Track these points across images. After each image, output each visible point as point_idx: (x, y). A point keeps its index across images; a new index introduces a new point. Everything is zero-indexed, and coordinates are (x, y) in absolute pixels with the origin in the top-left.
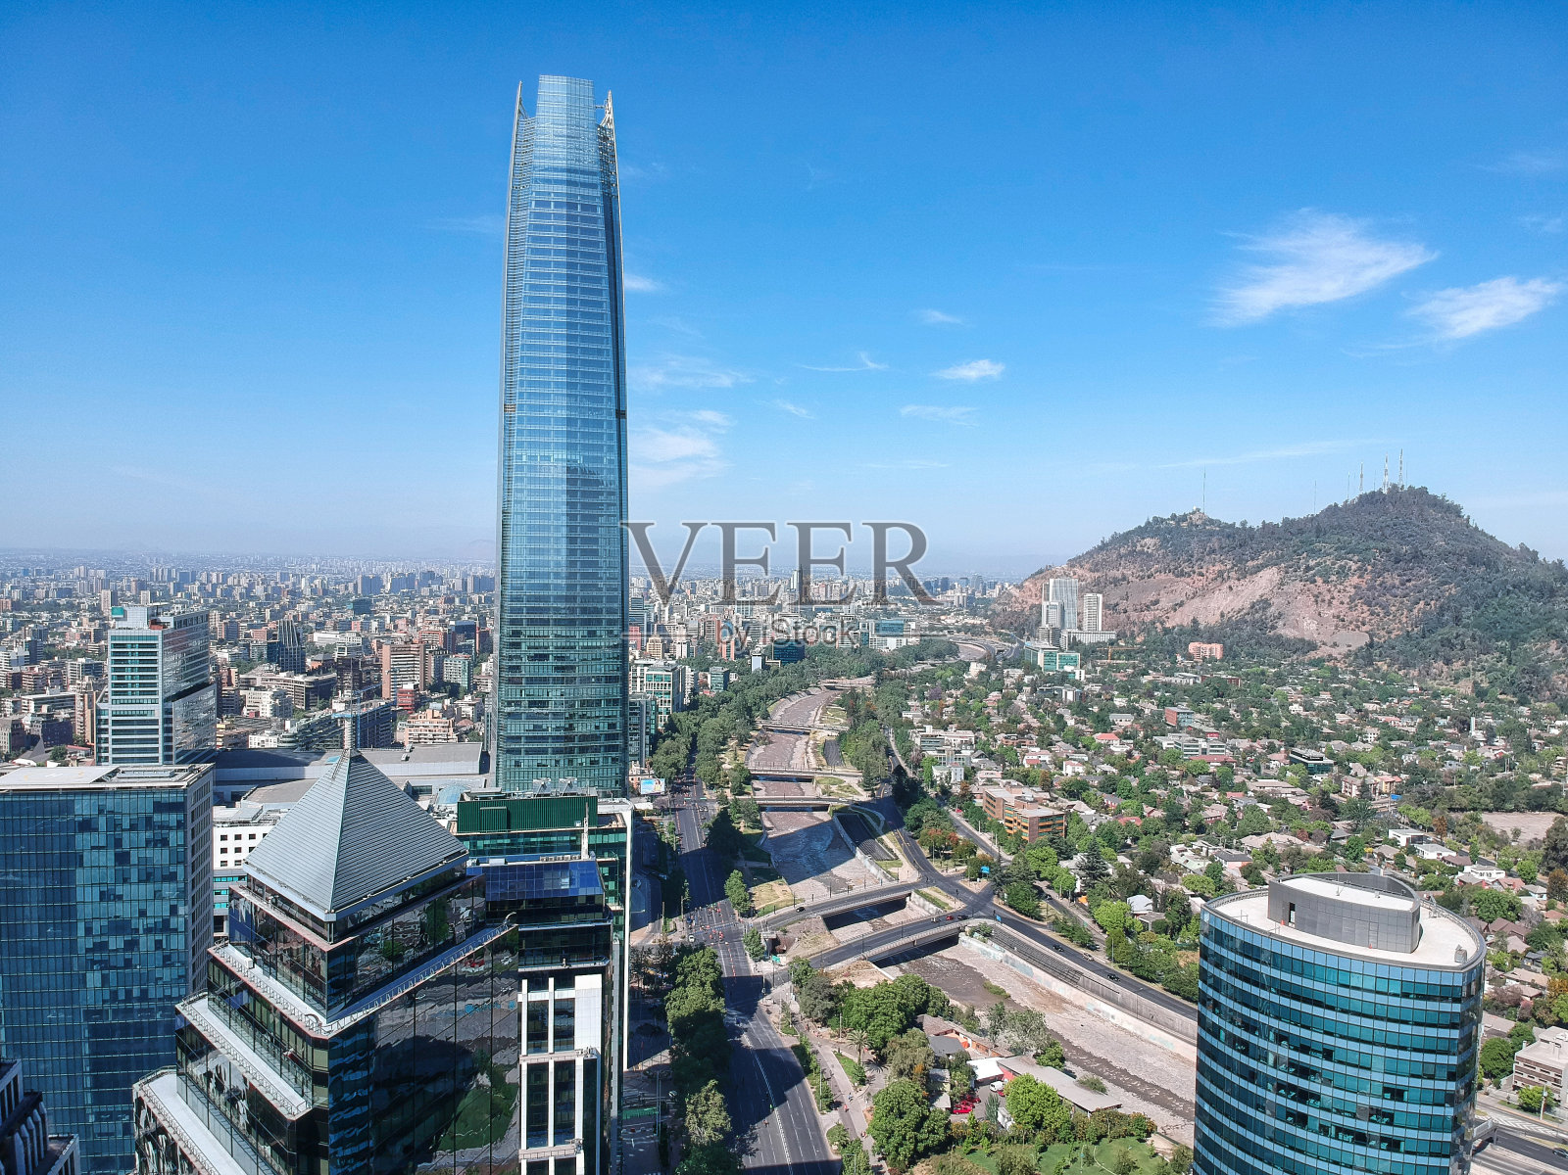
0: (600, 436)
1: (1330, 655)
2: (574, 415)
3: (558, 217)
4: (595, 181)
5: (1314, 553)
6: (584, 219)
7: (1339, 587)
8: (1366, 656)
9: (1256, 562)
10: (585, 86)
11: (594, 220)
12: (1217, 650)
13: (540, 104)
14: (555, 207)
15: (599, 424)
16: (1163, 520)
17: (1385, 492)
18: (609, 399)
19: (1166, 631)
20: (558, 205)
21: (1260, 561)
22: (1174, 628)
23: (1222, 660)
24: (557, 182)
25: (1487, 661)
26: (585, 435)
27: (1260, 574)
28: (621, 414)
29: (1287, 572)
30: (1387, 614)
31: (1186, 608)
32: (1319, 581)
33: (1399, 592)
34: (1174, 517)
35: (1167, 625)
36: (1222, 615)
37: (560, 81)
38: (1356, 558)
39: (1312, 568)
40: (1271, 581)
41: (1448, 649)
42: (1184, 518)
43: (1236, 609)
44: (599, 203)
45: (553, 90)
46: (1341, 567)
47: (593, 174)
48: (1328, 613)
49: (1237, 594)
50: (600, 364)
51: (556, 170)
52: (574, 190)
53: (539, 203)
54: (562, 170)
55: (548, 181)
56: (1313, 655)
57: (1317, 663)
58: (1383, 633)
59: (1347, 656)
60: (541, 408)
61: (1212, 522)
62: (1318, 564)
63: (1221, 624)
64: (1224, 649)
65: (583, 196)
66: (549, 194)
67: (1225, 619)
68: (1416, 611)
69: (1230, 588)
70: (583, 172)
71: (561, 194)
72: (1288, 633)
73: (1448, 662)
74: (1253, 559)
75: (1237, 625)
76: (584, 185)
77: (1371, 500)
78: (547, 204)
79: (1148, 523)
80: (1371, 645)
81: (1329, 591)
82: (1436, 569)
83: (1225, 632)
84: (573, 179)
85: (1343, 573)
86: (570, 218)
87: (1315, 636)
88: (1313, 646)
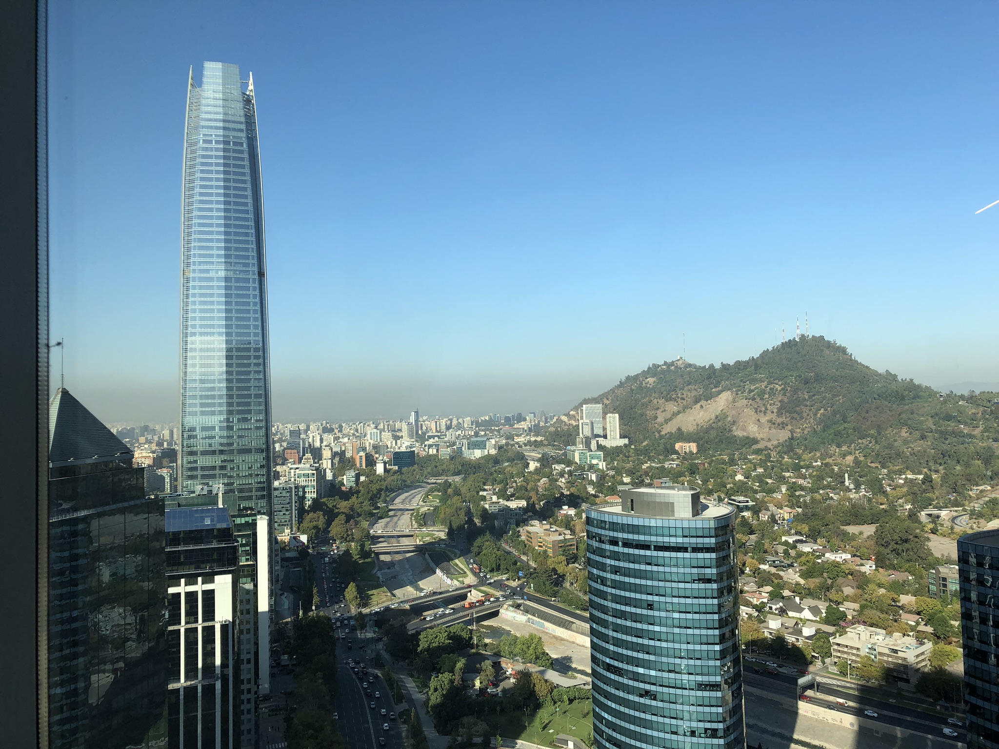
0: (248, 289)
1: (766, 447)
2: (230, 274)
3: (217, 150)
4: (242, 128)
5: (753, 381)
6: (235, 151)
7: (770, 402)
8: (789, 447)
9: (718, 389)
10: (235, 69)
11: (242, 152)
12: (693, 447)
13: (205, 80)
14: (216, 143)
15: (247, 280)
16: (659, 366)
17: (797, 339)
18: (253, 264)
19: (661, 437)
20: (217, 142)
21: (720, 388)
22: (666, 434)
23: (697, 453)
24: (217, 128)
25: (863, 443)
26: (237, 288)
27: (720, 396)
28: (261, 274)
29: (737, 394)
30: (802, 418)
31: (674, 421)
32: (758, 400)
33: (808, 403)
34: (665, 363)
35: (662, 433)
36: (698, 425)
37: (219, 65)
38: (780, 383)
39: (753, 391)
40: (727, 400)
41: (839, 438)
42: (672, 363)
43: (706, 420)
44: (244, 141)
45: (213, 71)
46: (771, 389)
47: (241, 123)
48: (764, 419)
49: (706, 411)
50: (247, 242)
51: (216, 120)
52: (227, 133)
53: (205, 141)
54: (220, 121)
55: (211, 127)
56: (755, 447)
57: (758, 452)
58: (798, 430)
59: (776, 447)
60: (207, 271)
61: (690, 365)
62: (756, 388)
63: (697, 431)
64: (698, 446)
65: (234, 137)
66: (212, 135)
67: (699, 428)
68: (819, 415)
69: (702, 407)
70: (234, 122)
71: (219, 136)
72: (739, 433)
73: (839, 446)
74: (715, 387)
75: (708, 430)
76: (234, 130)
77: (789, 345)
78: (210, 142)
79: (649, 368)
80: (792, 438)
81: (764, 405)
82: (831, 387)
83: (699, 436)
84: (227, 126)
85: (772, 393)
86: (225, 150)
87: (757, 435)
88: (755, 441)
